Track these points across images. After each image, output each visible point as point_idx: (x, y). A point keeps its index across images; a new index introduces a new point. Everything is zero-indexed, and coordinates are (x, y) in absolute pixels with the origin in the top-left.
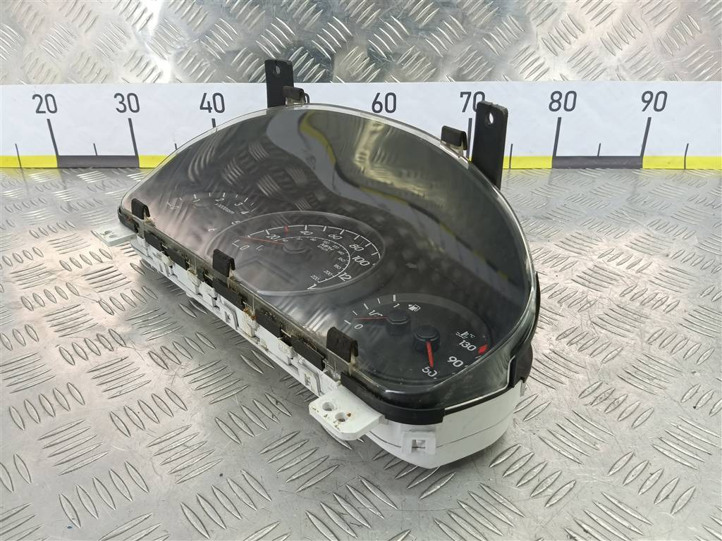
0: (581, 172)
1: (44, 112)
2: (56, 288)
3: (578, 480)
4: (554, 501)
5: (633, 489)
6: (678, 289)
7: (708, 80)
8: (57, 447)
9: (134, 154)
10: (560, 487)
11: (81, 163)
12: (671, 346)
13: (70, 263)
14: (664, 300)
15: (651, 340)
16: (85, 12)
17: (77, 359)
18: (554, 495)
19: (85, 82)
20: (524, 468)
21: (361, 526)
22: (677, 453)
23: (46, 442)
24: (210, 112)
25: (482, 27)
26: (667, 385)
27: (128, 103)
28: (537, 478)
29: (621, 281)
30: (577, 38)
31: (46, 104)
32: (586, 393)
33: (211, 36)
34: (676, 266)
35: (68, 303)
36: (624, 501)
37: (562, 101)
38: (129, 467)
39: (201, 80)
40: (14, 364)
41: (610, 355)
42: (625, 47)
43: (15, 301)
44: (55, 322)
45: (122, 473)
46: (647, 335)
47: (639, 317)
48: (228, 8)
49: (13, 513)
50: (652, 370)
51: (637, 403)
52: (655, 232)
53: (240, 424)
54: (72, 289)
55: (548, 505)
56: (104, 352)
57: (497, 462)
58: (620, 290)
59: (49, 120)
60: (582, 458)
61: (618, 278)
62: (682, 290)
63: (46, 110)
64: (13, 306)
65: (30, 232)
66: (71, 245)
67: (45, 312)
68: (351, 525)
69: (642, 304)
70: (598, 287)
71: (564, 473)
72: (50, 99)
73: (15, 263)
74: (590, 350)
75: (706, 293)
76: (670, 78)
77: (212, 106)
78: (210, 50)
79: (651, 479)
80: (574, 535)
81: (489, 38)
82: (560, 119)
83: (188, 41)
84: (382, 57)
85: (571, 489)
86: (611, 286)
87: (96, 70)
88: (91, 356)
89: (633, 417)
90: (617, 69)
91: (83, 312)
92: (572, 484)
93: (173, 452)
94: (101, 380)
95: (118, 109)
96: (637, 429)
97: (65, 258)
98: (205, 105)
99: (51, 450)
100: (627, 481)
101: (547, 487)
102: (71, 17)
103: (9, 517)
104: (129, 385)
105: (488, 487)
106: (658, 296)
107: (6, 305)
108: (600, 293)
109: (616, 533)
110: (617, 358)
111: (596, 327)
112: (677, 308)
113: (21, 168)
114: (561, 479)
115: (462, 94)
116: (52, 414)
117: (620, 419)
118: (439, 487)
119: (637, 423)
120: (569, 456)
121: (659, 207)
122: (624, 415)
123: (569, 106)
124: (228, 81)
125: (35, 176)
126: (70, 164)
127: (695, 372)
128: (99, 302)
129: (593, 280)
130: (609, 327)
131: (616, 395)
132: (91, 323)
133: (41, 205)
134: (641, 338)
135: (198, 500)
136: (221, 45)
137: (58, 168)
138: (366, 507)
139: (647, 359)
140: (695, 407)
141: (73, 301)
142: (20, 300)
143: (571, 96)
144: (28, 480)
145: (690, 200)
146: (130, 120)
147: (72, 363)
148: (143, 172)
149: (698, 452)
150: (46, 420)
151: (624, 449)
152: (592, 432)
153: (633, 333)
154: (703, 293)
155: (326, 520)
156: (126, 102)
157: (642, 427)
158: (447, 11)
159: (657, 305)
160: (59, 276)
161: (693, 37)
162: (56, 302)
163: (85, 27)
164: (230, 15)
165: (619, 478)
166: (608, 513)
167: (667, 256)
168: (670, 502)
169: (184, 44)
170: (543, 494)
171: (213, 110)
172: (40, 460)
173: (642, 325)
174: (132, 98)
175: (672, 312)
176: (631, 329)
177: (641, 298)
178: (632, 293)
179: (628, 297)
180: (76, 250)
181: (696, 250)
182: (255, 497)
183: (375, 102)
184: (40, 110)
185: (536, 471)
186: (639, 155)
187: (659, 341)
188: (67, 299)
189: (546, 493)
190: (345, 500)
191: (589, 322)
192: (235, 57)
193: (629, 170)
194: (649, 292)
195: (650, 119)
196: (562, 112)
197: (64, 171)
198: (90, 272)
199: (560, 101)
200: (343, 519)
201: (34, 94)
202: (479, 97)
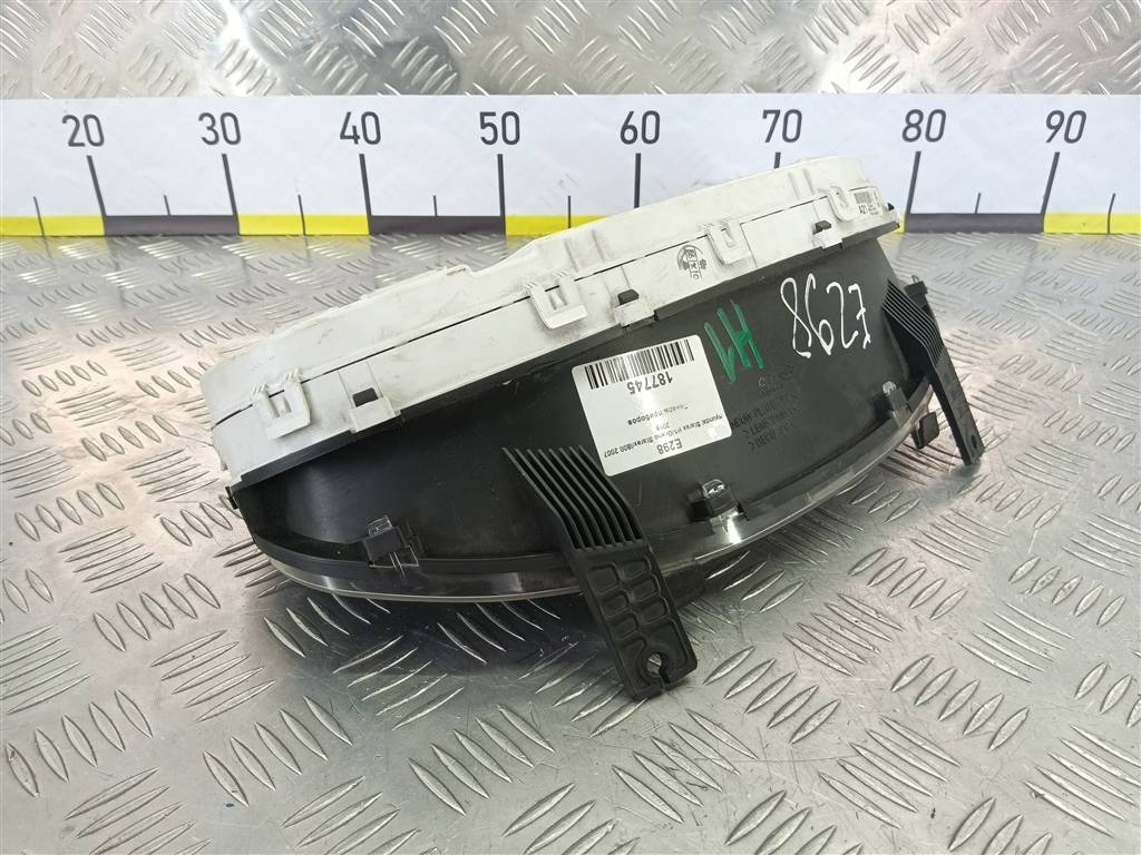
0: (949, 238)
1: (82, 145)
2: (137, 424)
3: (1032, 708)
4: (1000, 740)
5: (1117, 718)
8: (187, 676)
9: (230, 213)
10: (1006, 719)
11: (144, 228)
13: (154, 385)
14: (1111, 432)
15: (1103, 492)
17: (194, 536)
18: (998, 732)
19: (150, 95)
20: (945, 691)
21: (705, 787)
23: (165, 669)
24: (356, 142)
25: (799, 6)
27: (222, 128)
28: (969, 706)
29: (1040, 404)
30: (948, 24)
31: (84, 131)
32: (1019, 574)
33: (360, 17)
34: (1121, 380)
35: (162, 448)
36: (1108, 737)
37: (923, 126)
38: (312, 706)
39: (342, 91)
40: (88, 547)
41: (1045, 517)
43: (73, 445)
44: (146, 478)
46: (1094, 485)
49: (130, 785)
50: (1112, 537)
51: (1099, 589)
52: (1080, 330)
53: (480, 634)
54: (167, 427)
55: (993, 747)
57: (901, 684)
58: (1041, 418)
59: (90, 158)
60: (1032, 673)
61: (1036, 400)
63: (85, 140)
64: (72, 454)
65: (78, 337)
66: (150, 357)
67: (128, 462)
68: (689, 787)
69: (1080, 437)
70: (1009, 415)
71: (1006, 697)
72: (91, 122)
73: (62, 386)
74: (1014, 509)
76: (1093, 89)
77: (360, 133)
78: (358, 40)
80: (1041, 792)
82: (918, 154)
83: (322, 27)
85: (1023, 722)
86: (1027, 412)
87: (169, 75)
88: (216, 530)
89: (1096, 610)
90: (1011, 75)
91: (191, 462)
92: (1023, 714)
94: (239, 568)
95: (204, 139)
96: (1105, 628)
97: (145, 378)
98: (349, 132)
99: (177, 682)
100: (1106, 707)
101: (987, 720)
103: (125, 791)
105: (895, 721)
106: (1102, 425)
107: (58, 453)
108: (1012, 423)
109: (1105, 788)
110: (1056, 521)
111: (1016, 475)
113: (43, 236)
114: (1006, 705)
115: (766, 113)
116: (168, 623)
117: (1078, 613)
119: (1104, 619)
120: (1011, 672)
121: (1080, 291)
122: (1082, 608)
123: (934, 133)
124: (385, 92)
125: (67, 249)
126: (125, 231)
129: (997, 402)
130: (1034, 473)
131: (1064, 576)
132: (207, 478)
133: (87, 294)
134: (1087, 490)
135: (435, 754)
136: (377, 32)
137: (105, 236)
138: (708, 759)
139: (1101, 521)
141: (174, 443)
142: (81, 444)
143: (937, 118)
144: (146, 730)
145: (1125, 280)
146: (224, 157)
147: (188, 543)
148: (246, 241)
150: (159, 634)
151: (1092, 658)
152: (1039, 634)
153: (1072, 482)
155: (649, 780)
156: (218, 127)
157: (1113, 624)
159: (1103, 439)
160: (140, 405)
162: (142, 447)
163: (150, 5)
165: (1092, 703)
166: (1087, 756)
167: (1105, 365)
169: (316, 31)
170: (983, 730)
171: (362, 140)
172: (160, 699)
173: (1085, 471)
174: (229, 120)
176: (1070, 476)
177: (1077, 430)
179: (1056, 428)
180: (161, 364)
182: (526, 746)
183: (626, 127)
184: (76, 141)
185: (965, 694)
186: (1038, 211)
187: (1115, 494)
188: (159, 441)
189: (986, 729)
190: (671, 746)
191: (1004, 467)
192: (398, 53)
193: (1023, 235)
194: (1087, 421)
195: (1057, 155)
196: (922, 143)
197: (115, 240)
198: (189, 397)
199: (921, 126)
200: (674, 777)
201: (65, 114)
202: (793, 118)
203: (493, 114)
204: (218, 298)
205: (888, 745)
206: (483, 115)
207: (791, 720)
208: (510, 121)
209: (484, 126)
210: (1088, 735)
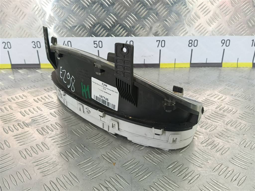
0: (200, 68)
1: (6, 48)
2: (5, 108)
3: (201, 174)
4: (191, 182)
5: (222, 177)
6: (236, 106)
7: (244, 35)
9: (38, 63)
10: (194, 176)
11: (20, 66)
12: (235, 126)
13: (11, 99)
14: (231, 110)
15: (227, 123)
16: (21, 13)
17: (9, 132)
18: (191, 180)
19: (21, 37)
20: (180, 170)
22: (239, 163)
25: (164, 17)
26: (234, 139)
28: (185, 173)
29: (215, 104)
30: (197, 21)
31: (7, 45)
32: (204, 142)
33: (67, 20)
34: (235, 98)
35: (8, 113)
36: (219, 181)
37: (193, 43)
38: (25, 170)
39: (63, 36)
41: (212, 129)
42: (215, 24)
44: (3, 119)
45: (22, 173)
46: (226, 122)
47: (223, 116)
48: (73, 11)
50: (228, 134)
51: (223, 146)
52: (228, 87)
53: (69, 155)
54: (11, 108)
55: (189, 183)
56: (20, 129)
57: (169, 168)
58: (215, 107)
59: (8, 51)
60: (202, 166)
61: (214, 103)
62: (238, 107)
63: (7, 47)
66: (12, 93)
69: (224, 111)
70: (207, 106)
71: (195, 171)
72: (9, 43)
74: (205, 127)
75: (247, 107)
76: (231, 34)
78: (66, 25)
79: (229, 173)
81: (166, 21)
82: (192, 50)
83: (59, 22)
84: (128, 28)
85: (198, 177)
86: (212, 105)
87: (25, 33)
88: (15, 130)
89: (221, 151)
90: (212, 32)
91: (14, 116)
92: (198, 175)
93: (42, 165)
94: (18, 139)
95: (33, 47)
96: (223, 155)
97: (10, 97)
100: (220, 174)
101: (189, 177)
102: (16, 14)
104: (28, 141)
105: (166, 177)
106: (229, 108)
108: (208, 108)
110: (215, 130)
111: (207, 119)
112: (237, 113)
114: (194, 173)
115: (157, 41)
117: (217, 151)
118: (146, 177)
119: (223, 153)
120: (197, 165)
121: (229, 79)
122: (218, 150)
123: (195, 45)
124: (73, 37)
125: (2, 71)
126: (15, 67)
127: (244, 135)
128: (20, 112)
129: (205, 103)
130: (212, 119)
131: (215, 143)
132: (16, 119)
133: (3, 80)
134: (224, 123)
135: (50, 183)
136: (70, 24)
137: (11, 68)
138: (117, 185)
139: (226, 130)
140: (245, 147)
141: (12, 111)
143: (196, 42)
145: (240, 77)
146: (37, 51)
148: (42, 69)
149: (247, 163)
151: (218, 162)
152: (206, 156)
153: (220, 121)
154: (246, 107)
156: (36, 44)
157: (225, 154)
158: (151, 11)
159: (229, 111)
160: (7, 103)
161: (238, 20)
162: (4, 112)
163: (21, 18)
164: (73, 13)
165: (217, 173)
166: (213, 186)
167: (232, 95)
168: (237, 182)
169: (57, 23)
170: (187, 179)
173: (224, 118)
174: (38, 43)
175: (235, 114)
176: (220, 120)
177: (223, 109)
178: (220, 108)
180: (14, 95)
181: (243, 93)
182: (73, 182)
184: (5, 47)
185: (185, 170)
186: (221, 62)
187: (230, 124)
188: (8, 111)
189: (188, 179)
190: (109, 182)
191: (204, 118)
192: (75, 28)
193: (217, 68)
194: (226, 107)
195: (224, 49)
196: (193, 47)
197: (14, 69)
198: (18, 102)
199: (192, 43)
200: (108, 190)
201: (3, 42)
202: (163, 42)
203: (96, 41)
204: (32, 81)
205: (162, 182)
206: (94, 41)
207: (140, 176)
208: (100, 43)
209: (94, 44)
210: (214, 181)
